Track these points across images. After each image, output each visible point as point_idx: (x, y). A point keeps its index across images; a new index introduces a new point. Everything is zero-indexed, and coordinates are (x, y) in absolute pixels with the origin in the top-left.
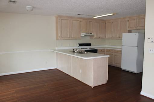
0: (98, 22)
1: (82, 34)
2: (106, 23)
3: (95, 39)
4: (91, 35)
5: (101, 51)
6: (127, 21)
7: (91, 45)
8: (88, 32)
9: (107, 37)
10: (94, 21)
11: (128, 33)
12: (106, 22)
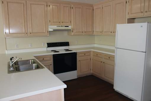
0: (80, 8)
1: (50, 27)
2: (93, 10)
3: (74, 35)
4: (67, 28)
5: (83, 55)
6: (126, 2)
7: (68, 45)
8: (61, 24)
9: (96, 32)
10: (72, 6)
11: (128, 23)
12: (95, 8)
